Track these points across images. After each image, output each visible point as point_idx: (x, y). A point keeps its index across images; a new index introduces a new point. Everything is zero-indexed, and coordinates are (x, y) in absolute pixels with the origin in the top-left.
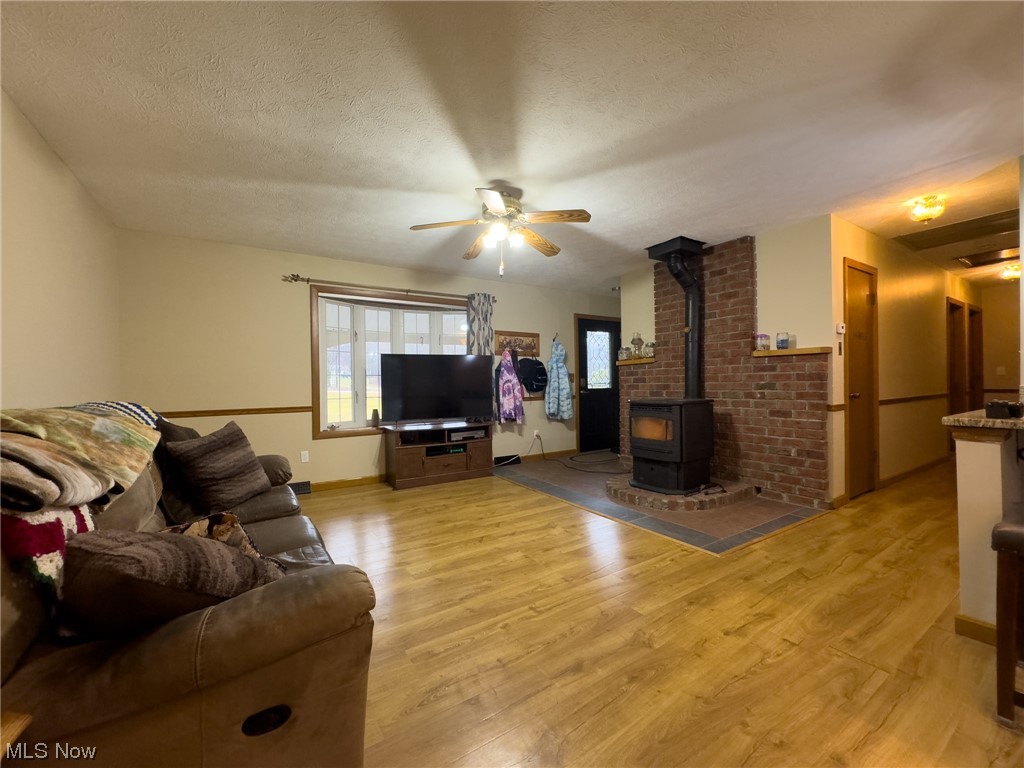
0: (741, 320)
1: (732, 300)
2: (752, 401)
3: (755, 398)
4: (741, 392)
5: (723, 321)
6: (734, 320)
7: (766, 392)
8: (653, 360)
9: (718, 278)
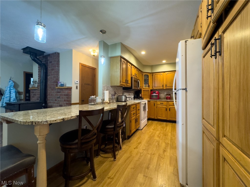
0: (55, 77)
1: (53, 71)
2: (56, 102)
3: (56, 101)
4: (54, 99)
5: (51, 77)
6: (53, 77)
7: (59, 99)
8: (37, 88)
9: (50, 64)
